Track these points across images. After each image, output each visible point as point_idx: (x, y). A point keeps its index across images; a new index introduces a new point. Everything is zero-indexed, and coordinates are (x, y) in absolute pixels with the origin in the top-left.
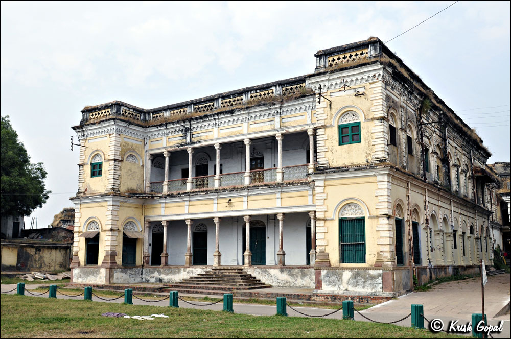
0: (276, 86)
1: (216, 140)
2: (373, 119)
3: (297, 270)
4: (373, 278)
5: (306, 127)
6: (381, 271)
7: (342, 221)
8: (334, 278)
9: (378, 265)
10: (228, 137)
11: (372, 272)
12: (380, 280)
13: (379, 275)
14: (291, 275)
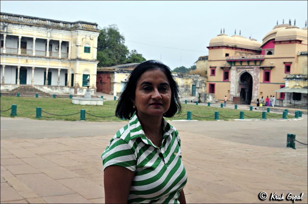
0: (49, 21)
1: (20, 34)
2: (94, 47)
3: (54, 87)
4: (92, 91)
5: (59, 40)
6: (94, 89)
7: (84, 75)
8: (81, 91)
9: (93, 88)
10: (27, 35)
11: (92, 90)
12: (93, 92)
13: (93, 90)
14: (52, 89)
